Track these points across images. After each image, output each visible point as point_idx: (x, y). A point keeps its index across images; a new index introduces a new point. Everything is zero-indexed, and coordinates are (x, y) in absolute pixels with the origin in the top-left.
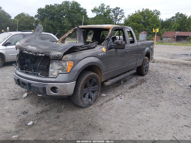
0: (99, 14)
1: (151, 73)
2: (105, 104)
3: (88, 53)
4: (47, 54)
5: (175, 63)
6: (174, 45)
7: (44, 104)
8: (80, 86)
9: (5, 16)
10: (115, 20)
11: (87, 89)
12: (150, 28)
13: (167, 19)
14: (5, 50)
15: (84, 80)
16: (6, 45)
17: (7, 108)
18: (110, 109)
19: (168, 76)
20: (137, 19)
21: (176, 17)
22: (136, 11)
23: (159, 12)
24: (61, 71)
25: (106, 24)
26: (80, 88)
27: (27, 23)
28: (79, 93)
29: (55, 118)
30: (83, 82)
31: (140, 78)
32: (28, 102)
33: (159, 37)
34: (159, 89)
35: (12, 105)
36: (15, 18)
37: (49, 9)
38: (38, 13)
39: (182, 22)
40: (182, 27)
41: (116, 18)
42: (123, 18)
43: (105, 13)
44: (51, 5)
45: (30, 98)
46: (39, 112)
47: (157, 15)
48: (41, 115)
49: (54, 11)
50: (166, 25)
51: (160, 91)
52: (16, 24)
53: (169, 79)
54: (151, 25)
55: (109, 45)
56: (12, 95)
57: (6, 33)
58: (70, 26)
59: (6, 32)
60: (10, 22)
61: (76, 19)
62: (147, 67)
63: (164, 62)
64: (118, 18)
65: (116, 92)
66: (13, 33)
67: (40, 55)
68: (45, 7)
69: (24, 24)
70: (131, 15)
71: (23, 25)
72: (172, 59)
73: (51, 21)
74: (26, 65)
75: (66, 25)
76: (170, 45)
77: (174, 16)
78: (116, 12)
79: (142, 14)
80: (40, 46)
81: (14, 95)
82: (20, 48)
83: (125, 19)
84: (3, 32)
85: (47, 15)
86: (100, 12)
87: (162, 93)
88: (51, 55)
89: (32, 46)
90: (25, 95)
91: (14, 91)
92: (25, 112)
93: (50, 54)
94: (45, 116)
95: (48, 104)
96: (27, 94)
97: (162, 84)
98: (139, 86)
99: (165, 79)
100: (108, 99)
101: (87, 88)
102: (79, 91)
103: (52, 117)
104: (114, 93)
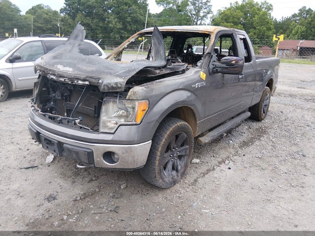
0: (170, 8)
1: (272, 115)
2: (200, 180)
3: (174, 82)
4: (93, 81)
5: (310, 98)
6: (296, 63)
7: (87, 179)
8: (160, 150)
9: (10, 10)
10: (195, 19)
11: (169, 153)
12: (255, 33)
13: (284, 18)
14: (11, 70)
15: (166, 136)
16: (12, 60)
17: (15, 186)
18: (214, 191)
19: (303, 121)
20: (234, 17)
21: (300, 14)
22: (231, 4)
23: (271, 5)
24: (122, 121)
25: (180, 24)
26: (159, 154)
27: (47, 21)
28: (157, 162)
29: (111, 211)
30: (164, 140)
31: (255, 125)
32: (56, 175)
33: (269, 48)
34: (294, 149)
35: (26, 180)
36: (27, 13)
38: (65, 6)
39: (310, 24)
40: (309, 31)
41: (197, 14)
42: (209, 16)
43: (179, 6)
45: (59, 165)
46: (79, 198)
47: (268, 11)
48: (82, 205)
49: (92, 1)
50: (281, 28)
51: (297, 152)
52: (30, 23)
53: (308, 128)
54: (258, 28)
55: (211, 67)
56: (25, 157)
57: (13, 38)
58: (120, 28)
59: (13, 36)
60: (18, 19)
61: (129, 16)
62: (267, 106)
63: (291, 96)
64: (201, 14)
65: (217, 154)
66: (26, 39)
67: (80, 82)
69: (42, 24)
70: (223, 10)
71: (40, 25)
72: (303, 90)
73: (88, 18)
74: (52, 103)
75: (112, 25)
76: (290, 62)
77: (296, 13)
78: (197, 5)
79: (242, 8)
80: (80, 66)
81: (29, 158)
82: (42, 69)
83: (213, 17)
84: (8, 38)
85: (81, 8)
86: (170, 4)
87: (303, 157)
88: (102, 83)
89: (64, 66)
90: (50, 158)
91: (28, 150)
92: (50, 196)
93: (100, 81)
94: (91, 206)
95: (94, 179)
96: (53, 157)
97: (297, 138)
98: (257, 143)
99: (300, 128)
100: (204, 168)
101: (169, 151)
102: (158, 158)
103: (104, 210)
104: (214, 156)
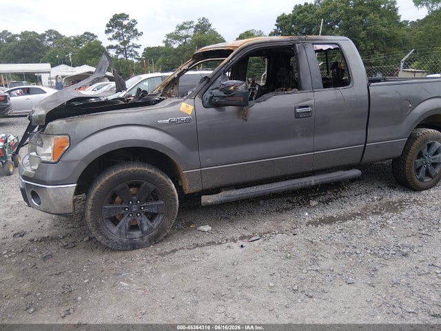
8: (92, 197)
11: (123, 205)
26: (90, 202)
37: (301, 15)
44: (306, 4)
49: (310, 16)
68: (293, 12)
85: (296, 28)
102: (89, 207)
104: (245, 228)
